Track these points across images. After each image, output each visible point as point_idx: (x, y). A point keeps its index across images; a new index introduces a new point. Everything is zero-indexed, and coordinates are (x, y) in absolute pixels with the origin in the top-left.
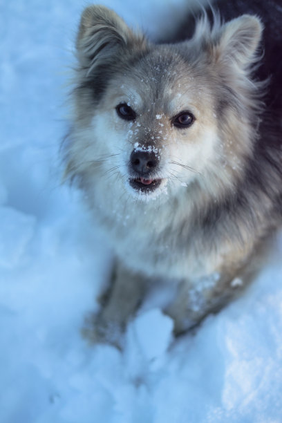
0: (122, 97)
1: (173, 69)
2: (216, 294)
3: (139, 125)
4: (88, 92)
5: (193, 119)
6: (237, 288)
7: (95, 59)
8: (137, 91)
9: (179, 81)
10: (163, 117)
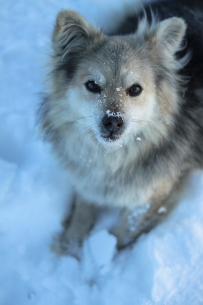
0: (90, 76)
1: (126, 54)
2: (147, 218)
3: (105, 96)
4: (63, 73)
5: (141, 89)
6: (162, 214)
7: (66, 48)
8: (101, 72)
9: (130, 63)
10: (121, 89)
